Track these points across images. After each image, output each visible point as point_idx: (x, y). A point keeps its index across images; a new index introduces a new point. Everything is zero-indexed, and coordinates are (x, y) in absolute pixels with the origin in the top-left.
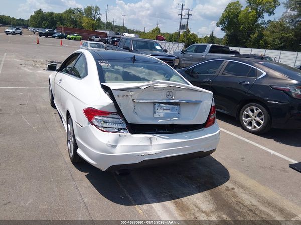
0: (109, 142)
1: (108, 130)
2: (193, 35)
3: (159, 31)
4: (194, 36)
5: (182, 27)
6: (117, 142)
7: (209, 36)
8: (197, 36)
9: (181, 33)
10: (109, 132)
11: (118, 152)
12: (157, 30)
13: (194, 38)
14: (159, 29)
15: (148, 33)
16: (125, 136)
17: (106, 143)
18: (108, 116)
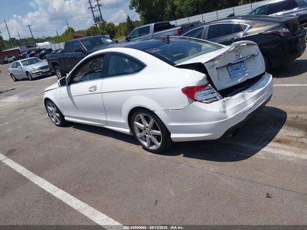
0: (220, 109)
1: (211, 100)
2: (109, 24)
3: (73, 31)
4: (111, 25)
5: (97, 19)
6: (224, 107)
7: (126, 21)
8: (114, 25)
9: (98, 26)
10: (212, 102)
11: (230, 115)
12: (71, 30)
13: (113, 27)
14: (72, 29)
15: (62, 36)
16: (227, 100)
17: (218, 111)
18: (206, 88)
